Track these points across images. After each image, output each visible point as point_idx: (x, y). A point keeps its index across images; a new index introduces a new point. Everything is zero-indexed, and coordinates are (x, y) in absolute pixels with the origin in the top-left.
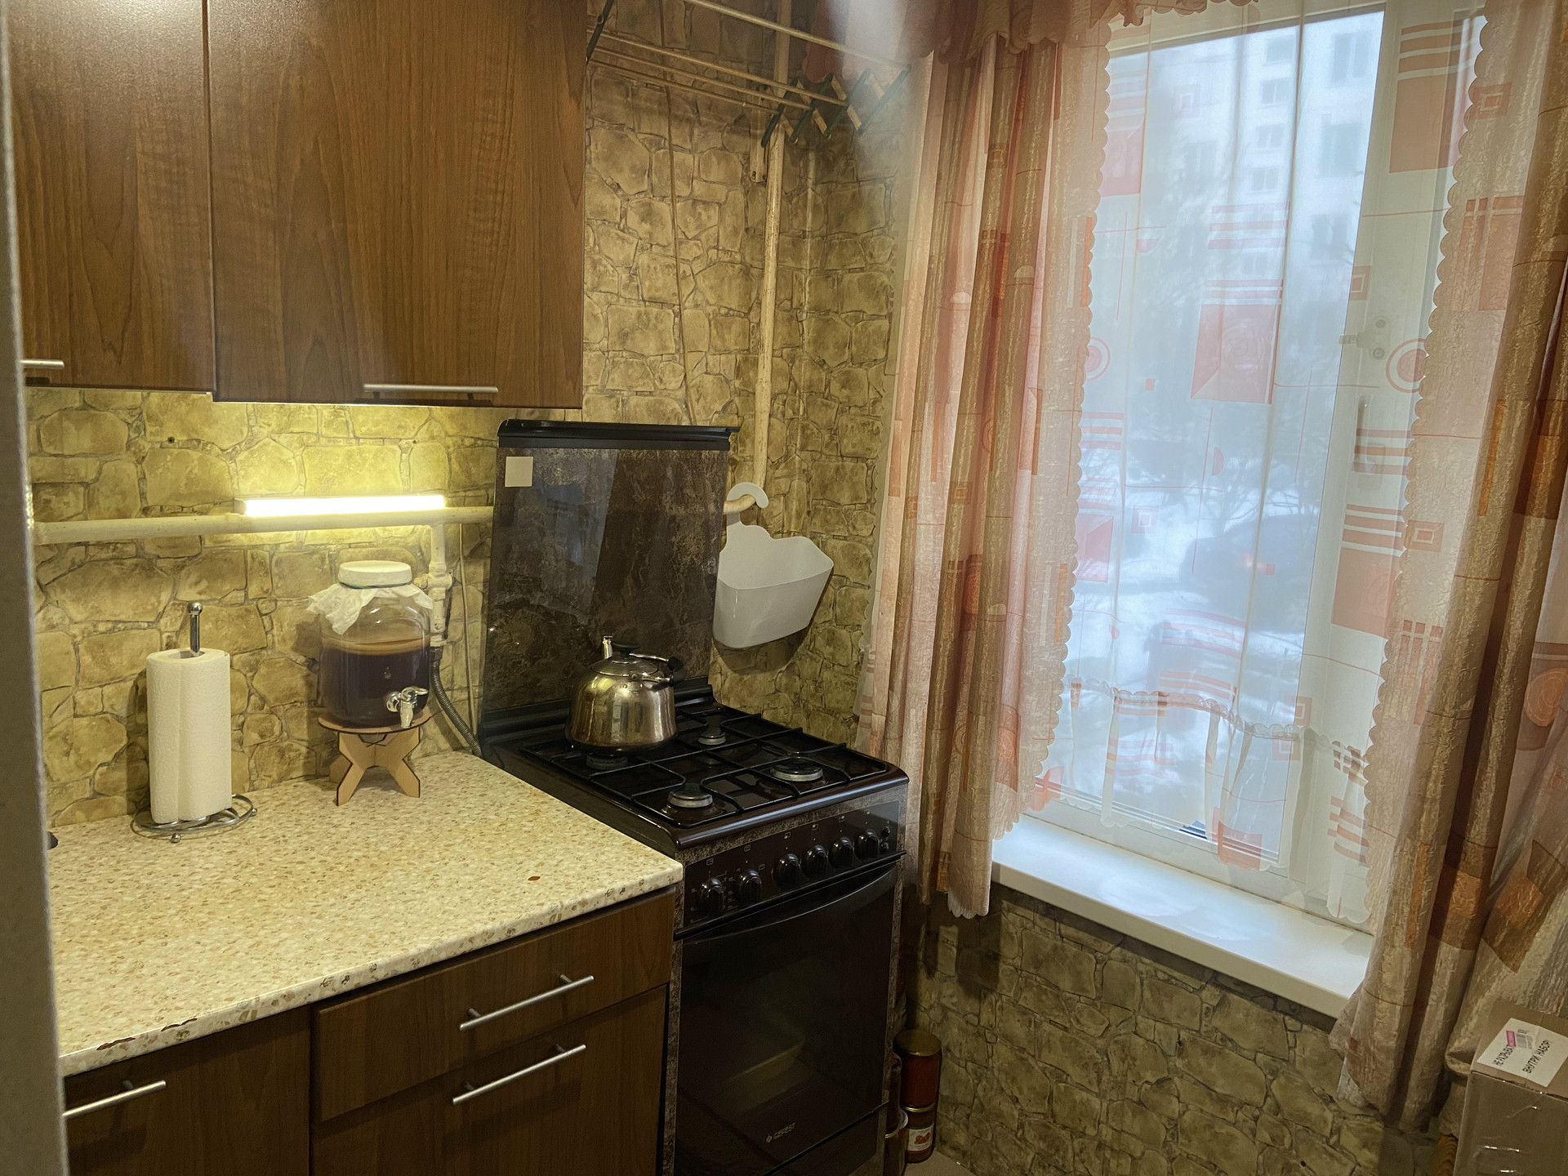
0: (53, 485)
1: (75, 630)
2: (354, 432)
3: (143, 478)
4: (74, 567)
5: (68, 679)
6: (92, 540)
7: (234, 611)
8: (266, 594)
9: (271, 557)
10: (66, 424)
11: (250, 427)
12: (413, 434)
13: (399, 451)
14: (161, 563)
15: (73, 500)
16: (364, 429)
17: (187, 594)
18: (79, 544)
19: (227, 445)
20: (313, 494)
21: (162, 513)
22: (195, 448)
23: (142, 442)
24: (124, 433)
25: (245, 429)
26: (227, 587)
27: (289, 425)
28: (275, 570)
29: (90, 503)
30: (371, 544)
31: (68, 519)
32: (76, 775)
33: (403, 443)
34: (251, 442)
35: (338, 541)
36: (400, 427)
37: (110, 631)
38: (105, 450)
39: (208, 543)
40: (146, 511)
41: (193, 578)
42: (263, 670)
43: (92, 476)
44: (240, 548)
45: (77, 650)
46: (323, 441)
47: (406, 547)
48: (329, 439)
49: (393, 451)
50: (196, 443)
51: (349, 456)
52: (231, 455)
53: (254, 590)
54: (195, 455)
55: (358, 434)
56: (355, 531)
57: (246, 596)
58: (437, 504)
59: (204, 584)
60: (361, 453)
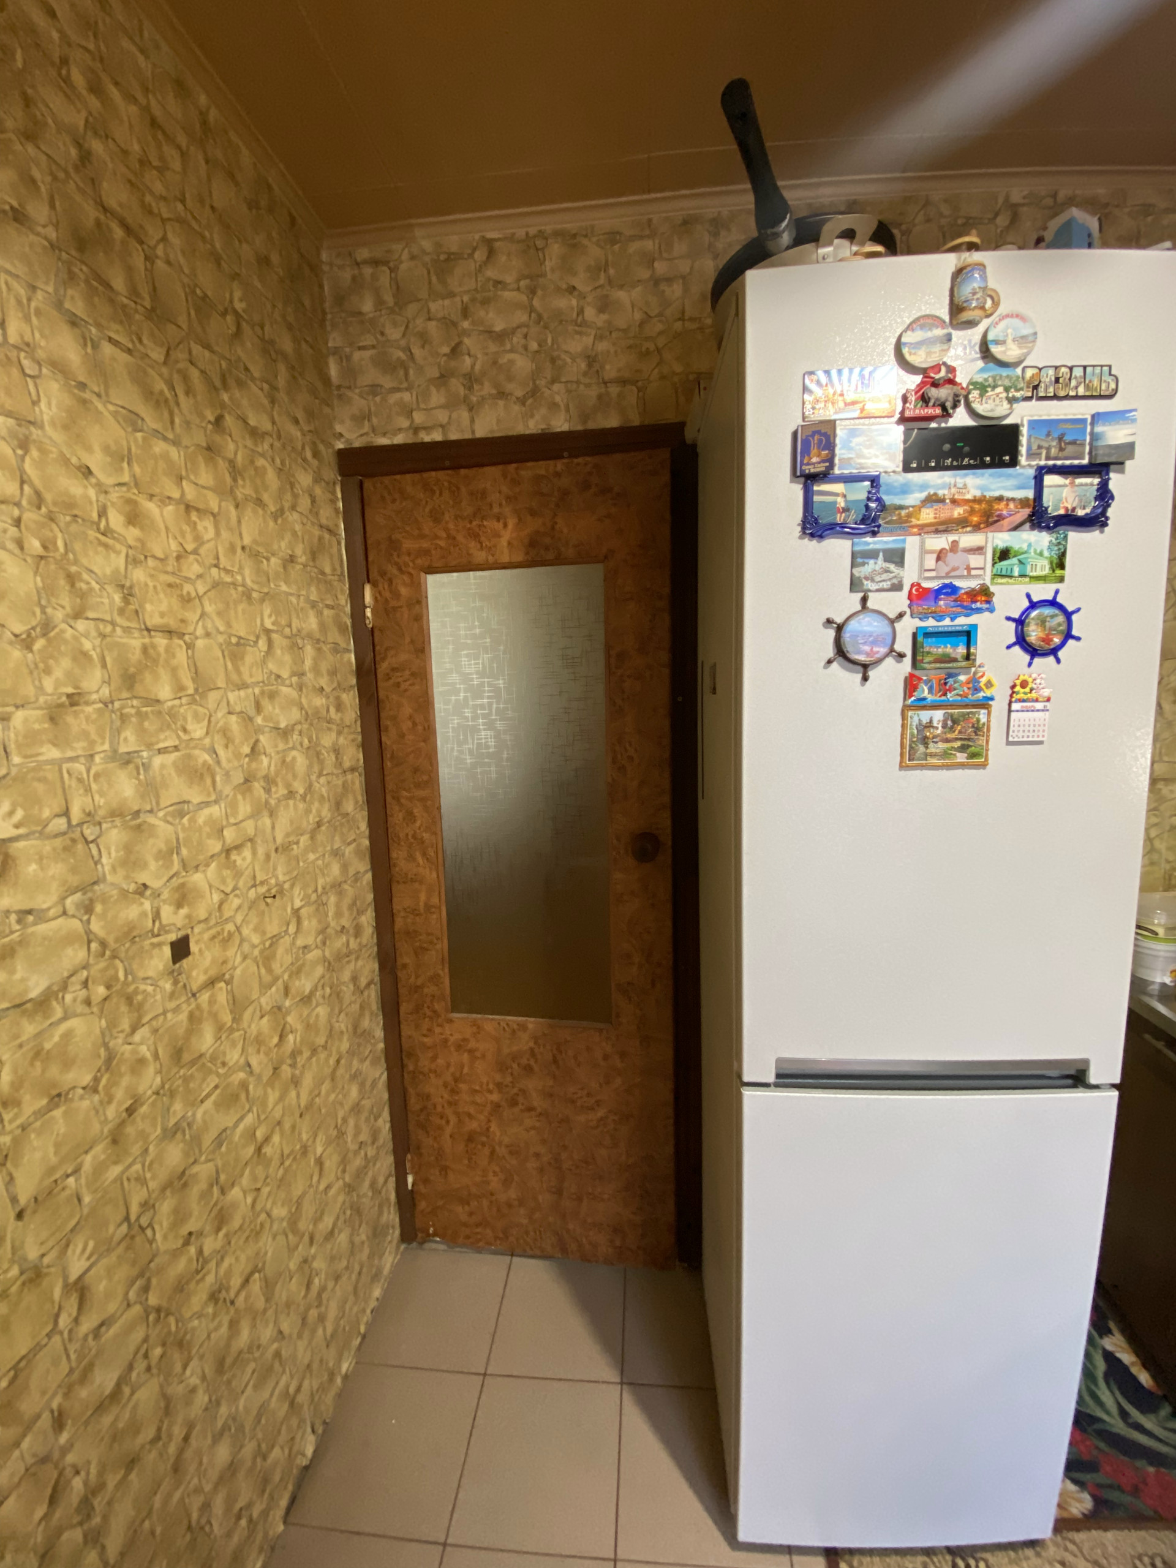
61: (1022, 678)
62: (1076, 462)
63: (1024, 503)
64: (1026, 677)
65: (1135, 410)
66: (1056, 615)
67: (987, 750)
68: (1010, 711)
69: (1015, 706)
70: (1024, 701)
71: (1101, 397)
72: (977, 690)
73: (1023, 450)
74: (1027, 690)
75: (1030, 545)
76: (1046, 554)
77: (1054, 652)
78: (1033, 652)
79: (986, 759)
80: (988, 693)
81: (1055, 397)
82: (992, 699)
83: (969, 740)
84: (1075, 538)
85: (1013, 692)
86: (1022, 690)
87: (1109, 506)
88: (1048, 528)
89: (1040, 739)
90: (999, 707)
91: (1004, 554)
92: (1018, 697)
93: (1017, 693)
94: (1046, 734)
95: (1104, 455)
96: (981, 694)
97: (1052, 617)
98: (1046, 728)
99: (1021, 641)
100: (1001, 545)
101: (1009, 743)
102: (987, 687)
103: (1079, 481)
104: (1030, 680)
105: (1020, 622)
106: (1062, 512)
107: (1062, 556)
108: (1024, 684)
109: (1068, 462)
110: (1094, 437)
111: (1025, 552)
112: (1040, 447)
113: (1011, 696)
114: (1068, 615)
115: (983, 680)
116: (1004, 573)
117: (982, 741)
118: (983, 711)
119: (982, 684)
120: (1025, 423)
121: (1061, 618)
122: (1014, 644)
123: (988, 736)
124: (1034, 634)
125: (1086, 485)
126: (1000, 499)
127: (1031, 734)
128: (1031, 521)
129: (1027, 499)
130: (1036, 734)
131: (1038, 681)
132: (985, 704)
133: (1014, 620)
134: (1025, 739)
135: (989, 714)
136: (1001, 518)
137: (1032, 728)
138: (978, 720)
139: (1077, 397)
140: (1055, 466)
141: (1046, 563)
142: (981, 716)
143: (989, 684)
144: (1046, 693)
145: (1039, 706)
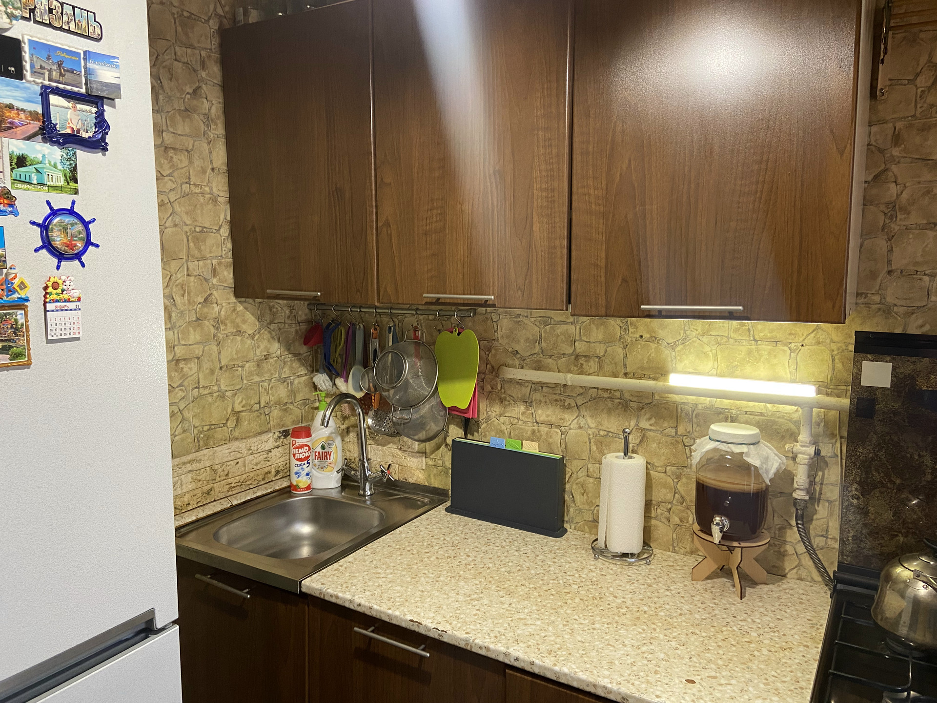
0: (585, 356)
1: (590, 432)
2: (754, 337)
3: (626, 357)
4: (592, 399)
5: (585, 456)
6: (600, 387)
7: (669, 439)
8: (687, 434)
9: (693, 411)
10: (592, 325)
11: (685, 331)
12: (801, 339)
13: (789, 351)
14: (632, 404)
15: (593, 365)
16: (761, 335)
17: (644, 424)
18: (595, 388)
19: (671, 341)
20: (721, 375)
21: (634, 377)
22: (653, 342)
23: (626, 337)
24: (618, 331)
25: (682, 332)
26: (666, 425)
27: (709, 330)
28: (694, 420)
29: (601, 367)
30: (762, 414)
31: (589, 375)
32: (586, 507)
33: (792, 345)
34: (685, 340)
35: (738, 408)
36: (790, 334)
37: (606, 436)
38: (609, 341)
39: (656, 397)
40: (626, 375)
41: (647, 416)
42: (684, 480)
43: (602, 354)
44: (674, 402)
45: (590, 443)
46: (732, 341)
47: (790, 420)
48: (736, 340)
49: (784, 351)
50: (654, 339)
51: (750, 352)
52: (673, 346)
53: (681, 430)
54: (653, 345)
55: (757, 337)
56: (751, 404)
57: (676, 432)
58: (808, 392)
59: (653, 421)
60: (758, 350)
61: (52, 280)
62: (76, 89)
63: (33, 115)
64: (56, 279)
65: (117, 58)
66: (76, 224)
67: (29, 350)
68: (46, 311)
69: (49, 306)
70: (57, 301)
71: (88, 37)
72: (11, 291)
73: (27, 66)
74: (59, 291)
75: (44, 156)
76: (60, 167)
77: (78, 256)
78: (60, 256)
79: (29, 359)
80: (23, 294)
81: (49, 25)
82: (27, 300)
83: (9, 340)
84: (83, 156)
85: (47, 293)
86: (54, 292)
87: (107, 134)
88: (57, 143)
89: (77, 336)
90: (35, 307)
91: (21, 161)
92: (52, 297)
93: (50, 294)
94: (80, 331)
95: (97, 89)
96: (16, 296)
97: (72, 225)
98: (80, 325)
99: (47, 245)
100: (18, 152)
101: (49, 342)
102: (21, 289)
103: (79, 106)
104: (60, 282)
105: (44, 227)
106: (69, 131)
107: (74, 169)
108: (55, 286)
109: (69, 88)
110: (88, 72)
111: (41, 162)
112: (41, 67)
113: (45, 296)
114: (86, 224)
115: (16, 282)
116: (23, 179)
117: (22, 341)
118: (20, 312)
119: (15, 286)
120: (26, 41)
121: (80, 227)
122: (41, 248)
123: (28, 336)
124: (58, 240)
125: (86, 111)
126: (10, 107)
127: (68, 332)
128: (43, 134)
129: (37, 113)
130: (72, 331)
131: (67, 283)
132: (21, 304)
133: (38, 225)
134: (63, 337)
135: (26, 314)
136: (12, 126)
137: (68, 326)
138: (16, 321)
139: (69, 31)
140: (57, 88)
141: (61, 175)
142: (19, 317)
143: (22, 286)
144: (76, 294)
145: (72, 305)
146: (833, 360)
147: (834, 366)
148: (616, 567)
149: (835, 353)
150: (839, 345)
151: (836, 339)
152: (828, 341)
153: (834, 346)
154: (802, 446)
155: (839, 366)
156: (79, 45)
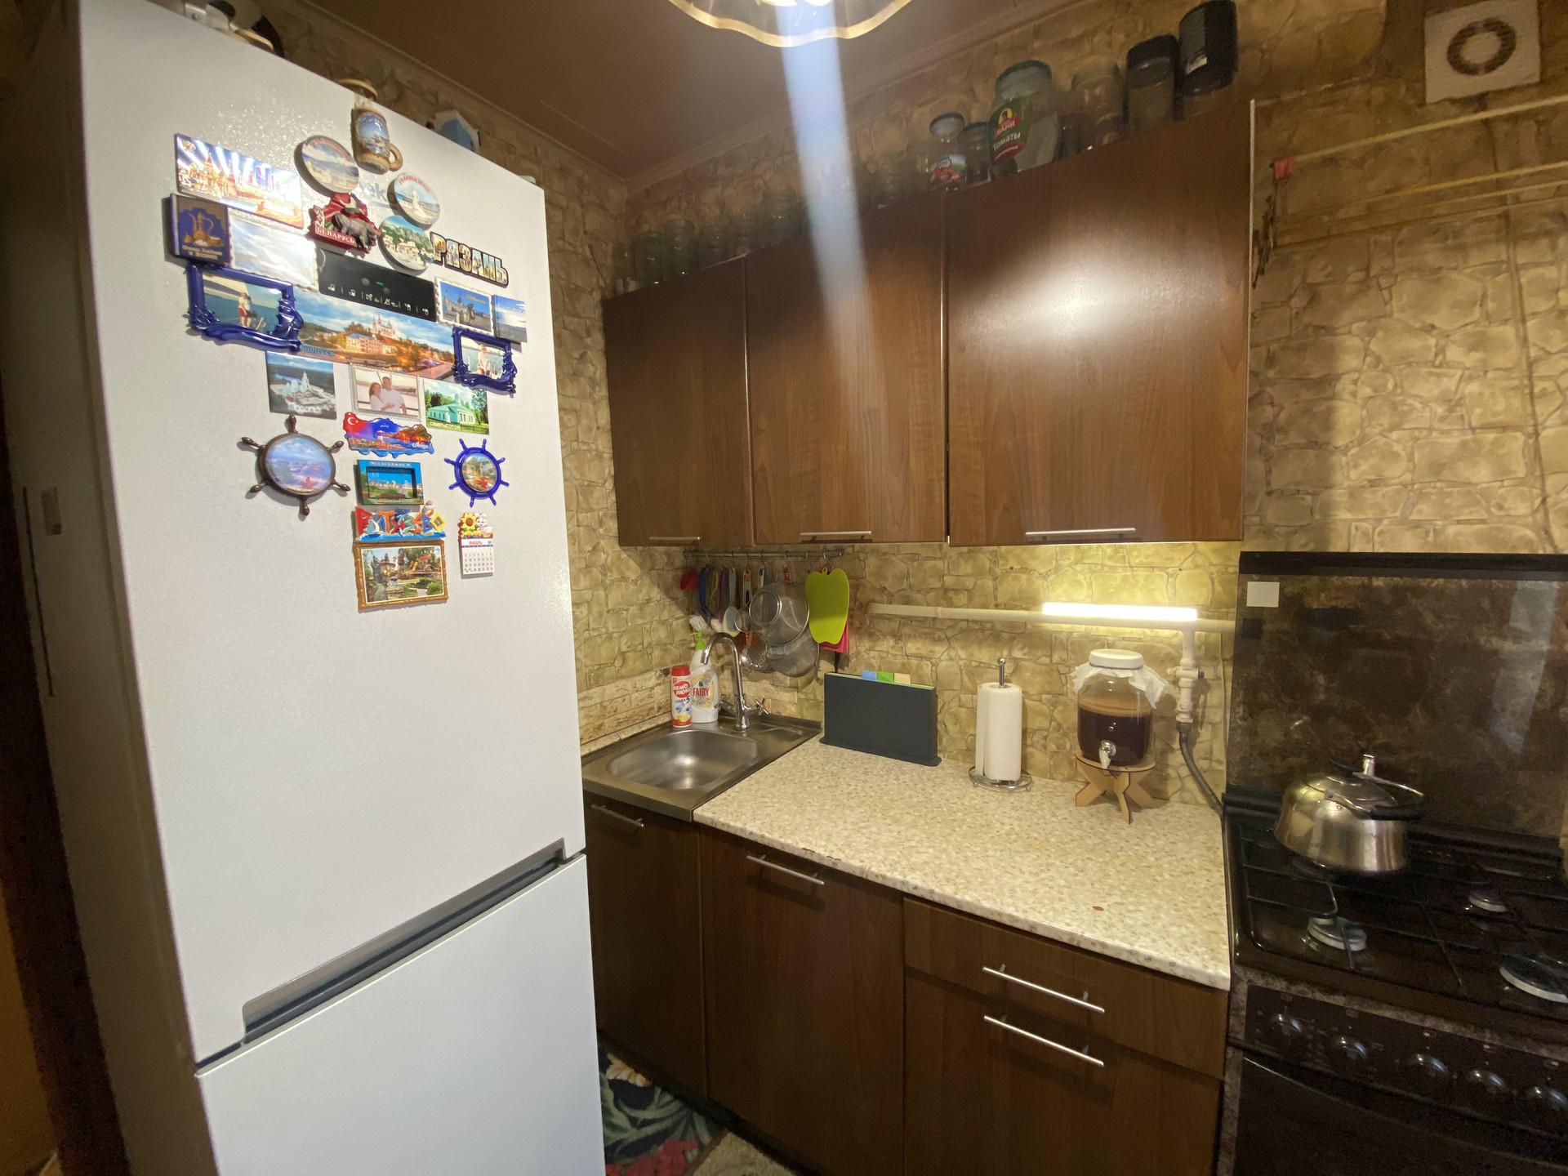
0: (954, 590)
1: (961, 663)
2: (1129, 563)
3: (996, 589)
4: (962, 631)
5: (957, 686)
6: (970, 619)
7: (1043, 668)
8: (1063, 662)
9: (1067, 640)
10: (961, 560)
11: (1057, 561)
12: (1178, 564)
13: (1166, 577)
14: (1003, 635)
15: (963, 598)
16: (1137, 561)
17: (1017, 654)
18: (964, 620)
19: (1042, 571)
20: (1097, 602)
21: (1005, 608)
22: (1024, 573)
23: (996, 569)
24: (987, 564)
25: (1054, 562)
26: (1039, 654)
27: (1082, 559)
28: (1070, 648)
29: (970, 599)
30: (1140, 640)
31: (959, 607)
32: (959, 736)
33: (1170, 570)
34: (1057, 569)
35: (1115, 634)
36: (1167, 559)
37: (978, 667)
38: (978, 573)
39: (1029, 627)
40: (997, 606)
41: (1020, 645)
42: (1060, 708)
43: (971, 586)
44: (1047, 631)
45: (961, 673)
46: (1106, 569)
47: (1170, 645)
48: (1110, 567)
49: (1161, 576)
50: (1025, 570)
51: (1125, 579)
52: (1045, 577)
53: (1056, 658)
54: (1024, 576)
55: (1132, 564)
56: (1129, 630)
57: (1051, 661)
58: (1189, 615)
59: (1026, 651)
60: (1134, 577)
61: (466, 516)
62: (485, 332)
63: (446, 356)
64: (470, 516)
65: (523, 303)
66: (487, 462)
67: (445, 585)
68: (461, 547)
69: (465, 542)
70: (471, 537)
71: (495, 283)
72: (428, 526)
73: (440, 307)
74: (473, 527)
75: (456, 396)
76: (471, 407)
77: (490, 494)
78: (474, 494)
79: (446, 594)
80: (439, 530)
81: (460, 270)
82: (443, 535)
83: (426, 575)
84: (492, 397)
85: (461, 529)
86: (469, 528)
87: (514, 376)
88: (469, 384)
89: (490, 571)
90: (450, 541)
91: (435, 401)
92: (466, 533)
93: (465, 530)
94: (493, 566)
95: (505, 333)
96: (432, 531)
97: (484, 463)
98: (493, 561)
99: (461, 482)
100: (432, 391)
101: (464, 577)
102: (438, 525)
103: (489, 349)
104: (474, 518)
105: (458, 465)
106: (479, 372)
107: (485, 410)
108: (470, 522)
109: (478, 330)
110: (496, 316)
111: (454, 402)
112: (453, 310)
113: (460, 533)
114: (497, 463)
115: (433, 518)
116: (437, 417)
117: (440, 575)
118: (436, 547)
119: (432, 521)
120: (439, 284)
121: (491, 466)
122: (455, 485)
123: (444, 571)
124: (471, 478)
125: (495, 354)
126: (425, 347)
127: (481, 567)
128: (455, 375)
129: (449, 354)
130: (485, 567)
131: (481, 520)
132: (437, 540)
133: (452, 463)
134: (477, 572)
135: (442, 550)
136: (427, 366)
137: (481, 562)
138: (433, 556)
139: (478, 276)
140: (468, 330)
141: (472, 414)
142: (435, 552)
143: (439, 521)
144: (489, 530)
145: (485, 542)
146: (1213, 583)
147: (1213, 589)
148: (995, 795)
149: (1215, 576)
150: (1218, 568)
151: (1215, 561)
152: (1207, 564)
153: (1213, 569)
154: (1185, 670)
155: (1218, 588)
156: (488, 290)
